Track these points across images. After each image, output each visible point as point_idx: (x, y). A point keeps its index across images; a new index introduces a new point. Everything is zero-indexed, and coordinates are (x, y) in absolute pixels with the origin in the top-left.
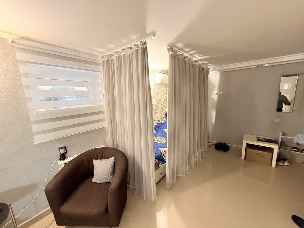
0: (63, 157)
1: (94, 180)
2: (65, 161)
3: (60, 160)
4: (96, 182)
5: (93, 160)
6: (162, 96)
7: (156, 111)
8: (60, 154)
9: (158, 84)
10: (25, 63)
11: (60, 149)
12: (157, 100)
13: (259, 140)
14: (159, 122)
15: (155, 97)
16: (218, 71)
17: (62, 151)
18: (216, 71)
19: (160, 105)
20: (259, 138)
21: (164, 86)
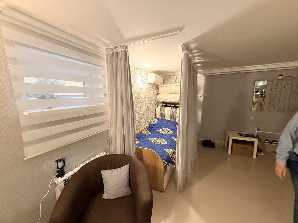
0: (61, 173)
1: (105, 196)
2: (65, 177)
3: (58, 176)
4: (108, 198)
5: (101, 171)
6: (153, 97)
7: (148, 112)
8: (58, 168)
9: (150, 84)
10: (13, 43)
11: (57, 162)
12: (149, 100)
13: (241, 135)
14: (151, 123)
15: (147, 97)
16: (204, 74)
17: (60, 165)
18: (202, 75)
19: (151, 105)
20: (240, 134)
21: (154, 87)
